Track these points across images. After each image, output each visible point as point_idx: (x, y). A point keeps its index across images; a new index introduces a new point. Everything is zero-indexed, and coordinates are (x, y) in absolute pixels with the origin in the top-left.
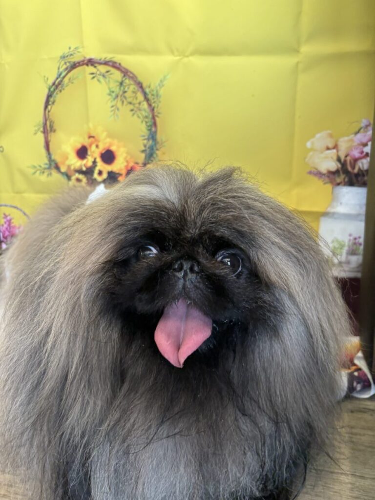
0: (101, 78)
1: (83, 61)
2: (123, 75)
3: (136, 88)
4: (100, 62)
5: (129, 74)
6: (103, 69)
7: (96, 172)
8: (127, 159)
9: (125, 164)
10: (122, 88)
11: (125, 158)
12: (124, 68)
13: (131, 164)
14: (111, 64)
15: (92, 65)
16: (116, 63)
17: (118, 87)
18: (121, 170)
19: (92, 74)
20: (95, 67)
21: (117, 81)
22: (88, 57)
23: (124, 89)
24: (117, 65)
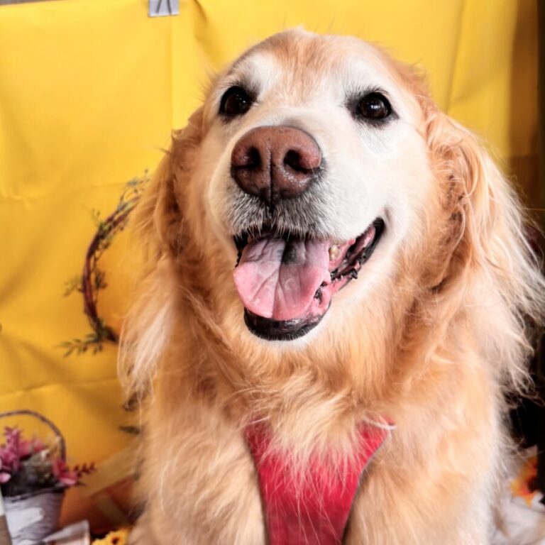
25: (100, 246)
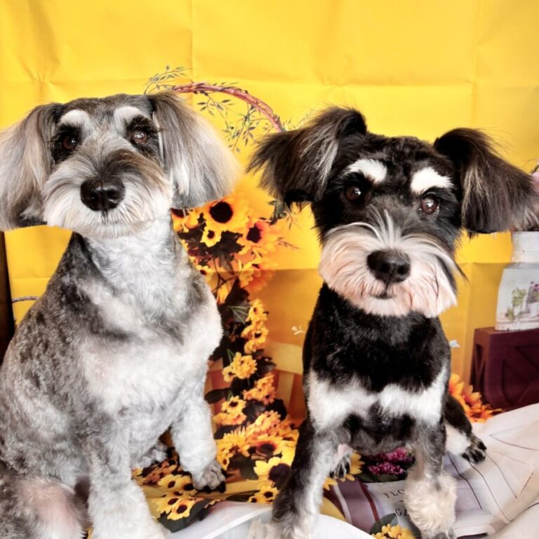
0: (215, 110)
1: (190, 87)
2: (250, 106)
3: (270, 124)
4: (214, 87)
5: (259, 105)
6: (219, 97)
7: (206, 233)
8: (250, 214)
9: (247, 220)
10: (247, 123)
11: (246, 214)
12: (253, 97)
13: (255, 220)
14: (232, 91)
15: (202, 92)
16: (240, 90)
17: (241, 122)
18: (241, 229)
19: (203, 103)
20: (206, 94)
21: (242, 115)
22: (197, 82)
23: (251, 124)
24: (243, 93)
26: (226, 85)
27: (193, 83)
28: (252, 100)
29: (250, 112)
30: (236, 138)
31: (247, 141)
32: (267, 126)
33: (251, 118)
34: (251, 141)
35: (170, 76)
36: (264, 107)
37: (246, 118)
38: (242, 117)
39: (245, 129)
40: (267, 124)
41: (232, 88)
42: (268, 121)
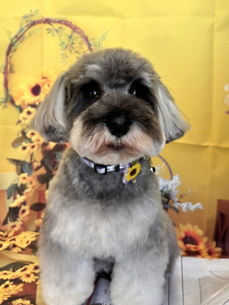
0: (55, 33)
1: (42, 20)
3: (83, 40)
4: (55, 20)
6: (57, 26)
10: (71, 40)
15: (49, 23)
16: (67, 22)
17: (68, 40)
19: (48, 29)
20: (51, 24)
21: (67, 35)
22: (46, 17)
23: (73, 41)
24: (69, 23)
25: (12, 51)
26: (61, 19)
27: (43, 18)
28: (73, 27)
29: (73, 34)
30: (65, 50)
31: (71, 51)
32: (81, 42)
33: (73, 37)
34: (73, 52)
35: (32, 15)
36: (79, 31)
37: (70, 37)
38: (68, 37)
39: (70, 44)
40: (81, 41)
41: (63, 21)
42: (81, 39)
